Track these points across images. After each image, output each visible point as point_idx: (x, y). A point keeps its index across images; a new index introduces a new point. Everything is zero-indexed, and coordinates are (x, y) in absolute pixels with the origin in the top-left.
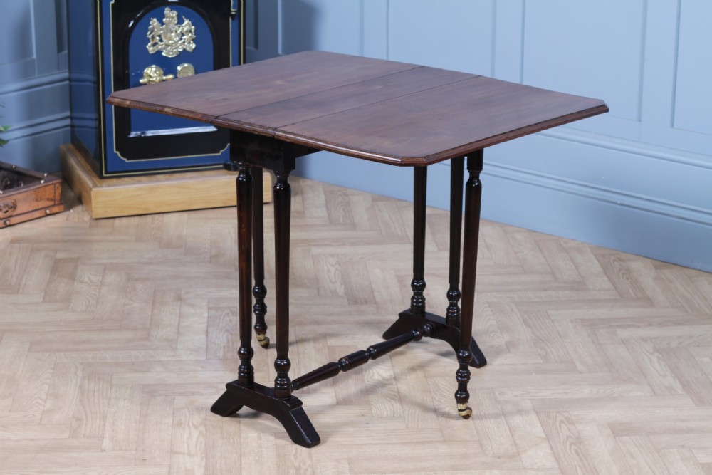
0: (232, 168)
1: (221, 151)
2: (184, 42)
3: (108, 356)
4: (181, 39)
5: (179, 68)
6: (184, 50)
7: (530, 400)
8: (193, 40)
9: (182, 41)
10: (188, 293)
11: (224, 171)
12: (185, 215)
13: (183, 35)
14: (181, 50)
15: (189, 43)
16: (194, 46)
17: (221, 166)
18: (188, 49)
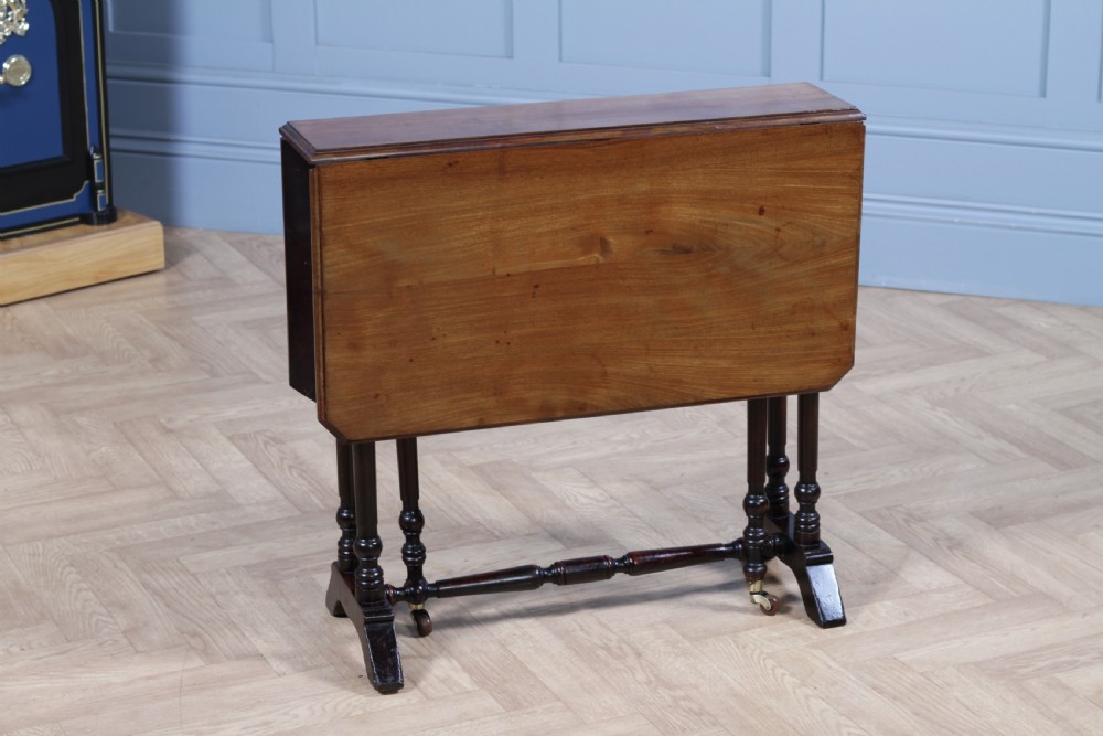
0: (95, 220)
1: (76, 195)
2: (12, 21)
3: (140, 532)
4: (7, 16)
5: (6, 66)
6: (13, 34)
7: (833, 497)
8: (25, 16)
9: (9, 19)
10: (170, 420)
11: (82, 227)
12: (42, 304)
13: (9, 9)
14: (7, 34)
15: (20, 22)
16: (26, 27)
17: (76, 219)
18: (18, 32)
